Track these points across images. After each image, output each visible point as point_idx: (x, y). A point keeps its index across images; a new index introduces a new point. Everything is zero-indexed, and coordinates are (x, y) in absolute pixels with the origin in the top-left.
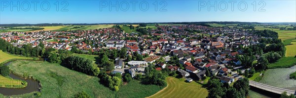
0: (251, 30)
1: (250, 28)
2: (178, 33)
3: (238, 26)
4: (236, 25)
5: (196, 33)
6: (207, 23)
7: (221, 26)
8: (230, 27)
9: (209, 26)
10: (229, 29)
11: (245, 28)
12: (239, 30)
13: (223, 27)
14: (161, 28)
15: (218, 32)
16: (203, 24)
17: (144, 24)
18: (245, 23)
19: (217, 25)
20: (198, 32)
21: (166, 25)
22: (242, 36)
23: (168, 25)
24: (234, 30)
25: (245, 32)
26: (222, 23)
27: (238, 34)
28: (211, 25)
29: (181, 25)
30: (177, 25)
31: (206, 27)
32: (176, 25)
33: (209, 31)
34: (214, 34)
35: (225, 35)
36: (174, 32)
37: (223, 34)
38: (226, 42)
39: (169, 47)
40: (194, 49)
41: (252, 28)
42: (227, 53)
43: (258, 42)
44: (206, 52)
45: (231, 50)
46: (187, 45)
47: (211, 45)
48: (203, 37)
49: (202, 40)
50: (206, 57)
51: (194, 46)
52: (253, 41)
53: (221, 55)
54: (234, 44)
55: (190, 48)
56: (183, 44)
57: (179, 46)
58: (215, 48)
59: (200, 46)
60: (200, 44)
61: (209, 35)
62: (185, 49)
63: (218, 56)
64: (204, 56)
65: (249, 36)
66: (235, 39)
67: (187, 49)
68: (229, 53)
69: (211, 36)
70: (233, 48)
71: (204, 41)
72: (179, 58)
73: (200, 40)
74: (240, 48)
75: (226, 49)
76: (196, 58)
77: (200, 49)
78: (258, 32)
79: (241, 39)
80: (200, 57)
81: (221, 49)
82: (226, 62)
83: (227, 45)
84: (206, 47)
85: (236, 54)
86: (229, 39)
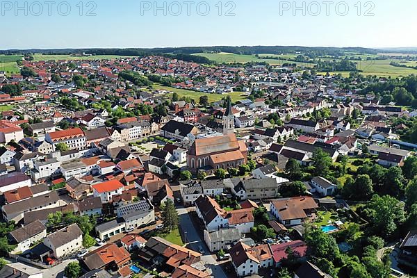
0: (345, 75)
1: (343, 67)
3: (299, 59)
4: (292, 57)
5: (156, 86)
6: (200, 50)
7: (244, 59)
8: (271, 63)
9: (204, 60)
10: (270, 70)
12: (305, 76)
13: (249, 65)
16: (185, 55)
18: (320, 51)
20: (165, 84)
21: (57, 58)
22: (316, 100)
24: (285, 78)
25: (327, 82)
26: (246, 50)
27: (299, 90)
29: (113, 58)
30: (100, 57)
31: (194, 65)
32: (91, 58)
33: (201, 79)
34: (218, 92)
35: (256, 95)
36: (79, 86)
37: (248, 92)
38: (258, 130)
39: (14, 162)
40: (117, 172)
41: (351, 68)
42: (258, 194)
43: (392, 136)
44: (161, 193)
45: (280, 180)
46: (98, 152)
47: (191, 151)
48: (172, 108)
49: (165, 120)
50: (160, 223)
51: (123, 154)
52: (371, 127)
53: (229, 216)
54: (290, 142)
55: (104, 165)
56: (81, 143)
57: (48, 158)
58: (209, 166)
59: (151, 146)
60: (156, 139)
61: (196, 97)
62: (78, 173)
63: (213, 224)
64: (152, 216)
65: (347, 103)
66: (292, 115)
67: (88, 169)
68: (269, 193)
69: (203, 101)
70: (289, 165)
71: (171, 126)
72: (14, 243)
73: (156, 119)
74: (318, 169)
75: (257, 172)
76: (108, 232)
77: (146, 170)
78: (382, 89)
79: (317, 118)
80: (132, 224)
81: (237, 170)
82: (255, 270)
83: (263, 146)
84: (174, 159)
85: (308, 212)
86: (269, 118)
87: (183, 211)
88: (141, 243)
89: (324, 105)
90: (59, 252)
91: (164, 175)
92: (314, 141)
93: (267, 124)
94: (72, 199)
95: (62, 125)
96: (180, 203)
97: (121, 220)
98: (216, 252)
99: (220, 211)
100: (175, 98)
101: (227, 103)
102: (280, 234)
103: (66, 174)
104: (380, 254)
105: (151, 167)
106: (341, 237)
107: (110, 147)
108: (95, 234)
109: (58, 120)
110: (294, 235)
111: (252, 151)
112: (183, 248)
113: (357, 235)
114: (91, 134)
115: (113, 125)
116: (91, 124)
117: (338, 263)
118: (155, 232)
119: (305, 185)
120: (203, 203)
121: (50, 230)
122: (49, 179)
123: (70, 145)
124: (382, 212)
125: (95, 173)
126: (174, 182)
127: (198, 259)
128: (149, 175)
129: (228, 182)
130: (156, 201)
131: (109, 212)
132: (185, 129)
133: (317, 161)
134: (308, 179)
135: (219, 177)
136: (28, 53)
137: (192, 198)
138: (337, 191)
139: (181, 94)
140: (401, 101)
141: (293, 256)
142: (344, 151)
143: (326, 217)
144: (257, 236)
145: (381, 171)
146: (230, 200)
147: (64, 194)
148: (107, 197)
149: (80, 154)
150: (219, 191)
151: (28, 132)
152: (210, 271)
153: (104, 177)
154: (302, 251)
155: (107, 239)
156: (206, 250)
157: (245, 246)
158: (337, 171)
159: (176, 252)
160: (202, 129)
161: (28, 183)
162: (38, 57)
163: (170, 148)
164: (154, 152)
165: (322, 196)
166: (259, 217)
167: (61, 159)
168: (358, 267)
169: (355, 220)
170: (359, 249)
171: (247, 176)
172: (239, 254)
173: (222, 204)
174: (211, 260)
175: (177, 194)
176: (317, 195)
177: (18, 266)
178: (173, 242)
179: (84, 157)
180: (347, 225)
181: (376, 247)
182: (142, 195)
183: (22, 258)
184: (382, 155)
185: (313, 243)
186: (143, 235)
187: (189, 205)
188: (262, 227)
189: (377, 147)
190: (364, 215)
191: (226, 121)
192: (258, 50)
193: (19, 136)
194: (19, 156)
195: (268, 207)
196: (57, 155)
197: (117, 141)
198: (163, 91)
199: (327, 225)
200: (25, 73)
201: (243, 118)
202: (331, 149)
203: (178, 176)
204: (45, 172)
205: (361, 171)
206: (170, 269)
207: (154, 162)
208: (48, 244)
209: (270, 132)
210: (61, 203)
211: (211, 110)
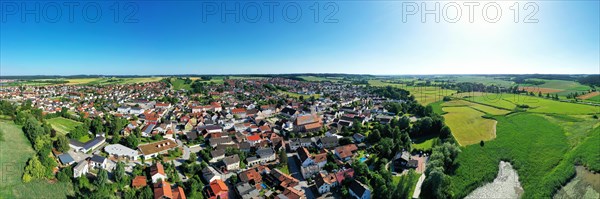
0: (364, 86)
1: (363, 82)
2: (250, 91)
3: (345, 79)
4: (342, 79)
5: (279, 91)
6: (300, 75)
7: (320, 79)
8: (332, 81)
9: (302, 80)
10: (332, 84)
11: (356, 83)
12: (348, 87)
13: (322, 82)
14: (228, 83)
15: (315, 89)
16: (293, 77)
17: (208, 76)
18: (353, 76)
19: (314, 79)
20: (283, 90)
21: (238, 78)
22: (353, 97)
23: (242, 78)
24: (339, 88)
25: (357, 89)
26: (321, 76)
27: (345, 93)
28: (304, 78)
29: (261, 78)
30: (255, 78)
31: (297, 82)
33: (300, 88)
34: (308, 94)
35: (326, 96)
36: (246, 90)
37: (322, 94)
38: (327, 112)
39: (216, 121)
40: (259, 131)
41: (366, 83)
42: (329, 145)
43: (385, 111)
44: (280, 144)
45: (339, 137)
46: (250, 120)
47: (295, 123)
48: (286, 101)
49: (283, 107)
50: (278, 161)
51: (262, 123)
52: (376, 108)
53: (314, 158)
54: (343, 118)
55: (253, 127)
56: (244, 115)
57: (230, 121)
58: (304, 130)
59: (276, 120)
60: (278, 116)
61: (298, 96)
62: (241, 129)
63: (306, 162)
64: (273, 157)
65: (366, 98)
66: (343, 104)
67: (246, 128)
68: (334, 144)
69: (301, 98)
70: (343, 129)
71: (285, 110)
72: (212, 157)
73: (279, 107)
74: (356, 129)
75: (328, 133)
76: (252, 162)
77: (272, 131)
78: (379, 91)
79: (354, 105)
80: (264, 159)
81: (317, 132)
82: (328, 189)
83: (330, 120)
84: (286, 127)
85: (353, 152)
86: (333, 106)
87: (290, 155)
88: (268, 171)
89: (356, 99)
90: (229, 167)
91: (281, 135)
92: (353, 116)
93: (331, 109)
94: (237, 142)
95: (237, 106)
96: (288, 150)
97: (259, 157)
98: (307, 180)
99: (309, 155)
100: (288, 96)
101: (312, 99)
102: (340, 166)
103: (237, 129)
104: (386, 167)
105: (275, 130)
106: (369, 162)
107: (257, 118)
108: (246, 163)
109: (236, 104)
110: (347, 166)
111: (325, 123)
112: (289, 177)
113: (376, 159)
114: (249, 112)
115: (259, 108)
116: (249, 107)
117: (369, 177)
118: (275, 166)
119: (351, 139)
120: (300, 150)
121: (226, 155)
122: (229, 131)
123: (239, 116)
124: (385, 146)
125: (248, 131)
126: (286, 139)
127: (297, 184)
128: (273, 134)
129: (313, 139)
130: (277, 148)
131: (253, 152)
132: (292, 112)
133: (355, 126)
134: (352, 135)
135: (309, 137)
136: (228, 76)
137: (295, 148)
138: (366, 139)
139: (291, 95)
140: (386, 96)
141: (347, 178)
142: (367, 119)
143: (362, 154)
144: (328, 169)
145: (383, 126)
146: (314, 149)
147: (234, 139)
148: (253, 144)
149: (242, 121)
150: (309, 144)
151: (223, 108)
152: (304, 191)
153: (252, 133)
154: (351, 174)
155: (251, 166)
156: (301, 178)
157: (323, 175)
158: (365, 130)
159: (286, 179)
160: (301, 112)
161: (220, 131)
162: (231, 78)
163: (285, 121)
164: (277, 123)
165: (359, 143)
166: (330, 158)
167: (235, 122)
168: (379, 176)
169: (374, 152)
170: (377, 167)
171: (323, 136)
172: (320, 180)
173: (310, 152)
174: (304, 184)
175: (287, 145)
176: (357, 143)
177: (211, 169)
178: (284, 172)
179: (245, 122)
180: (371, 156)
181: (385, 164)
182: (270, 145)
183: (213, 165)
184: (382, 120)
185: (356, 168)
186: (269, 167)
187: (293, 151)
188: (331, 163)
189: (380, 116)
190: (378, 149)
191: (312, 108)
192: (326, 75)
193: (220, 109)
194: (218, 118)
195: (333, 152)
196: (233, 120)
197: (260, 116)
198: (281, 93)
199: (362, 157)
200: (226, 84)
201: (320, 106)
202: (361, 119)
203: (287, 136)
204: (228, 127)
205: (375, 128)
206: (282, 189)
207: (276, 128)
208: (225, 162)
209: (333, 113)
210: (232, 143)
211: (305, 103)
